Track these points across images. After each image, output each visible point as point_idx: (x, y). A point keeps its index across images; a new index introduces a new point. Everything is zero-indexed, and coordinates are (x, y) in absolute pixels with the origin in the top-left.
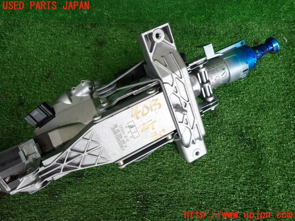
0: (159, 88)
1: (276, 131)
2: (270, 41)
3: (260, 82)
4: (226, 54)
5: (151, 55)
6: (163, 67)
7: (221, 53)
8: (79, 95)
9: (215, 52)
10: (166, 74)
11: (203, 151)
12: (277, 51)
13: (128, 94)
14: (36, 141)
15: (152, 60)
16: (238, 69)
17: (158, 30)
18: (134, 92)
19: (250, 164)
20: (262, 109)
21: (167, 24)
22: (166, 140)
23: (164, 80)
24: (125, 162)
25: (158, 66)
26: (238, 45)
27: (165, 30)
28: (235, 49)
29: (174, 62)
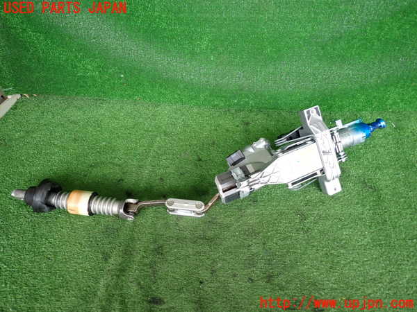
0: (313, 140)
1: (390, 182)
2: (378, 121)
3: (375, 152)
4: (349, 127)
5: (308, 122)
6: (315, 129)
7: (346, 126)
8: (258, 147)
9: (343, 124)
10: (317, 132)
11: (339, 189)
12: (384, 127)
13: (294, 144)
14: (241, 168)
15: (309, 125)
16: (359, 137)
17: (312, 109)
18: (297, 143)
19: (372, 199)
20: (378, 168)
21: (317, 106)
22: (316, 174)
23: (316, 135)
24: (293, 184)
25: (312, 128)
26: (357, 122)
27: (316, 109)
28: (356, 124)
29: (321, 126)
